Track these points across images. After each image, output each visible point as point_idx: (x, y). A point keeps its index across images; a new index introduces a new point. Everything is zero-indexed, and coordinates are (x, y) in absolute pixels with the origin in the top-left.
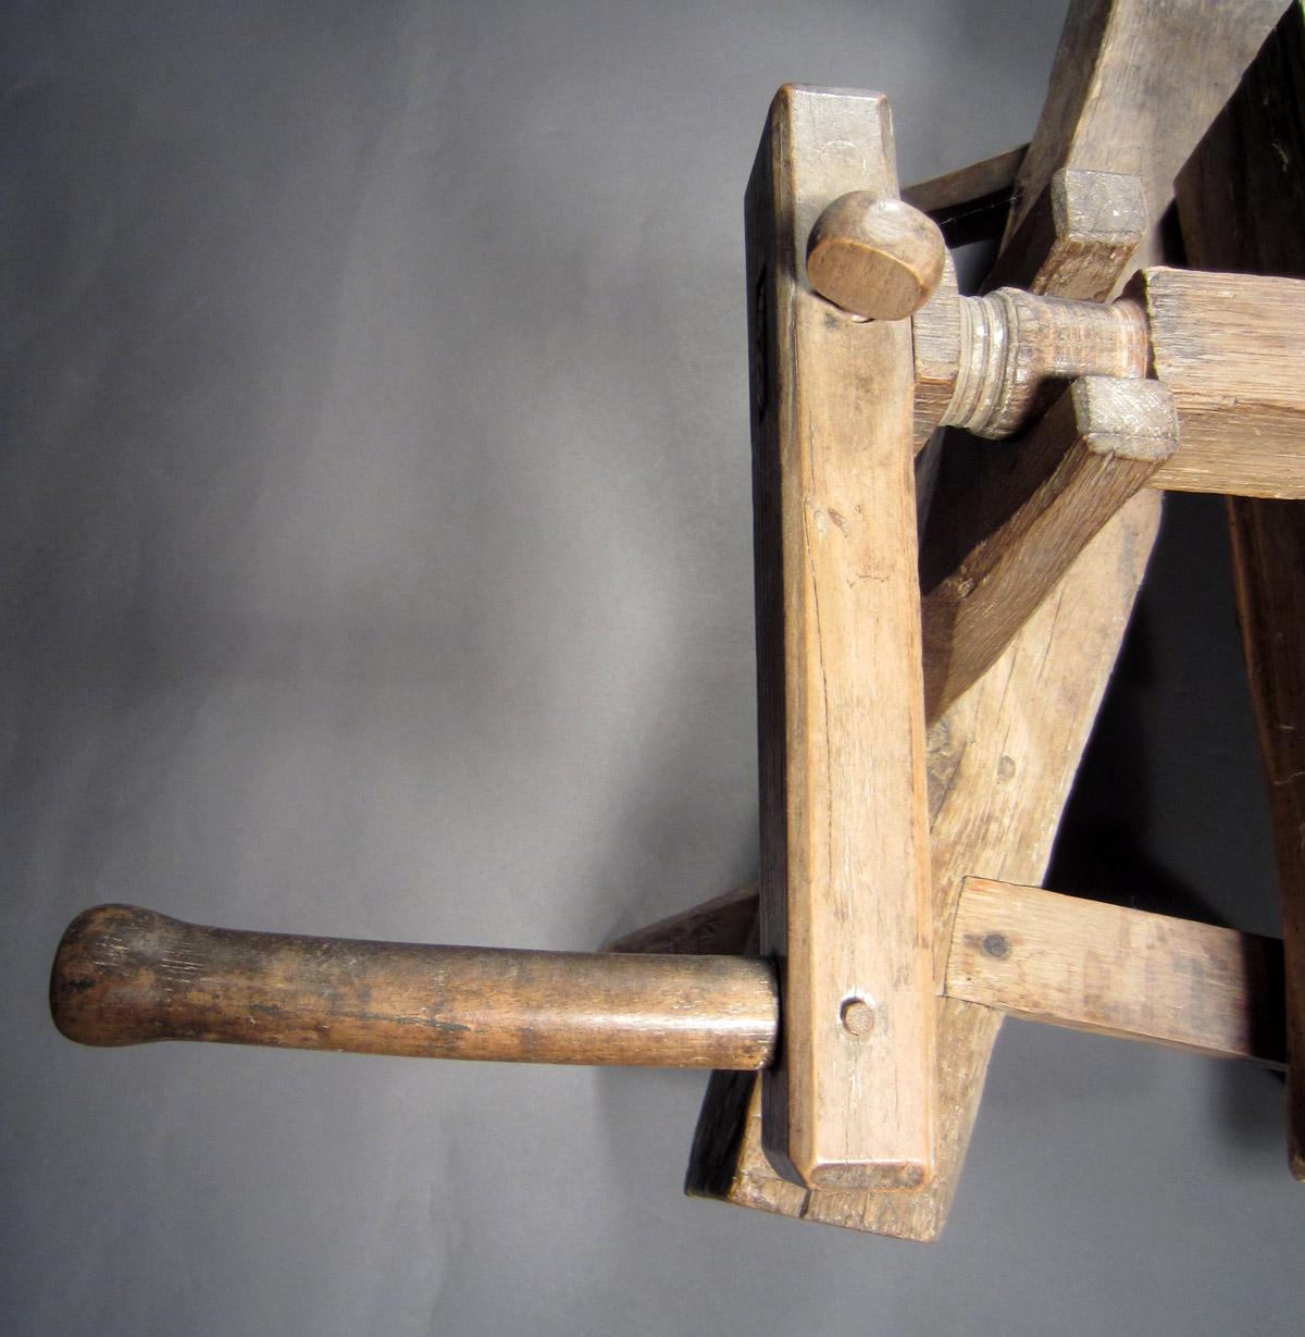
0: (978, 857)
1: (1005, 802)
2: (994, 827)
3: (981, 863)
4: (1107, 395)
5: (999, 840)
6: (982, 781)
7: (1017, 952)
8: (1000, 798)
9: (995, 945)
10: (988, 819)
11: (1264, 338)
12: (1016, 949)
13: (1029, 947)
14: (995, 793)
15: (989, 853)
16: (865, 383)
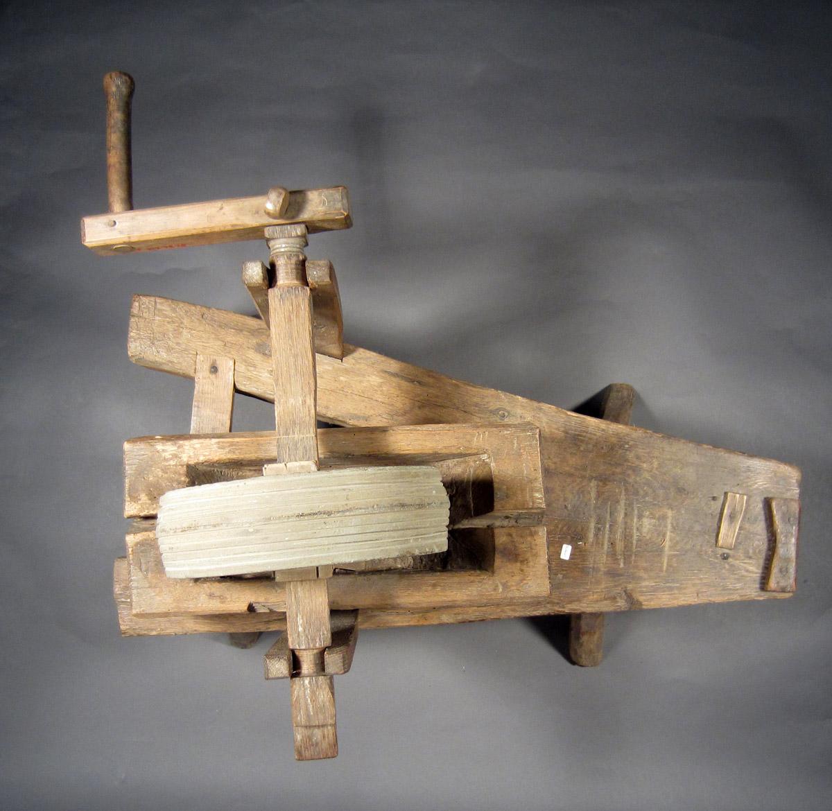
0: (242, 363)
1: (261, 373)
2: (252, 369)
3: (240, 365)
4: (256, 266)
5: (248, 370)
6: (267, 364)
7: (213, 376)
8: (262, 371)
9: (214, 369)
10: (255, 366)
11: (290, 317)
12: (214, 376)
13: (214, 380)
14: (264, 369)
15: (244, 367)
16: (257, 212)
